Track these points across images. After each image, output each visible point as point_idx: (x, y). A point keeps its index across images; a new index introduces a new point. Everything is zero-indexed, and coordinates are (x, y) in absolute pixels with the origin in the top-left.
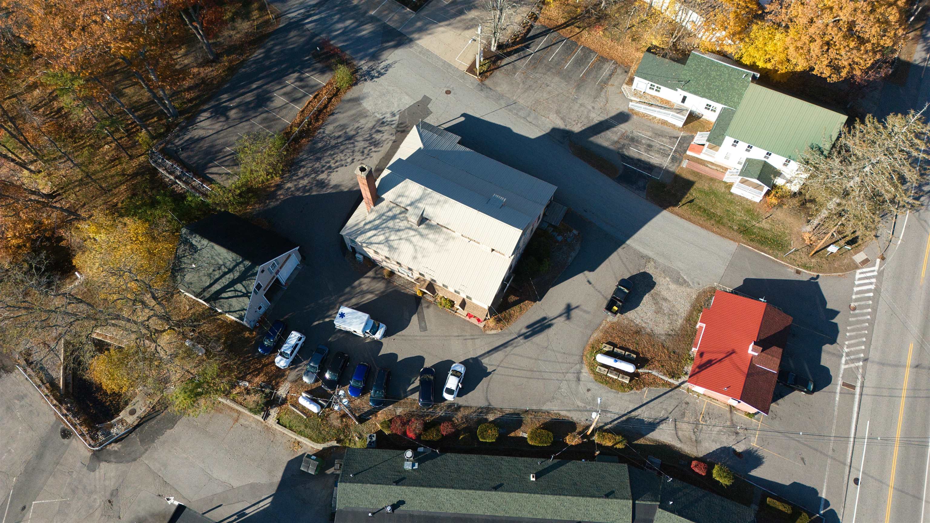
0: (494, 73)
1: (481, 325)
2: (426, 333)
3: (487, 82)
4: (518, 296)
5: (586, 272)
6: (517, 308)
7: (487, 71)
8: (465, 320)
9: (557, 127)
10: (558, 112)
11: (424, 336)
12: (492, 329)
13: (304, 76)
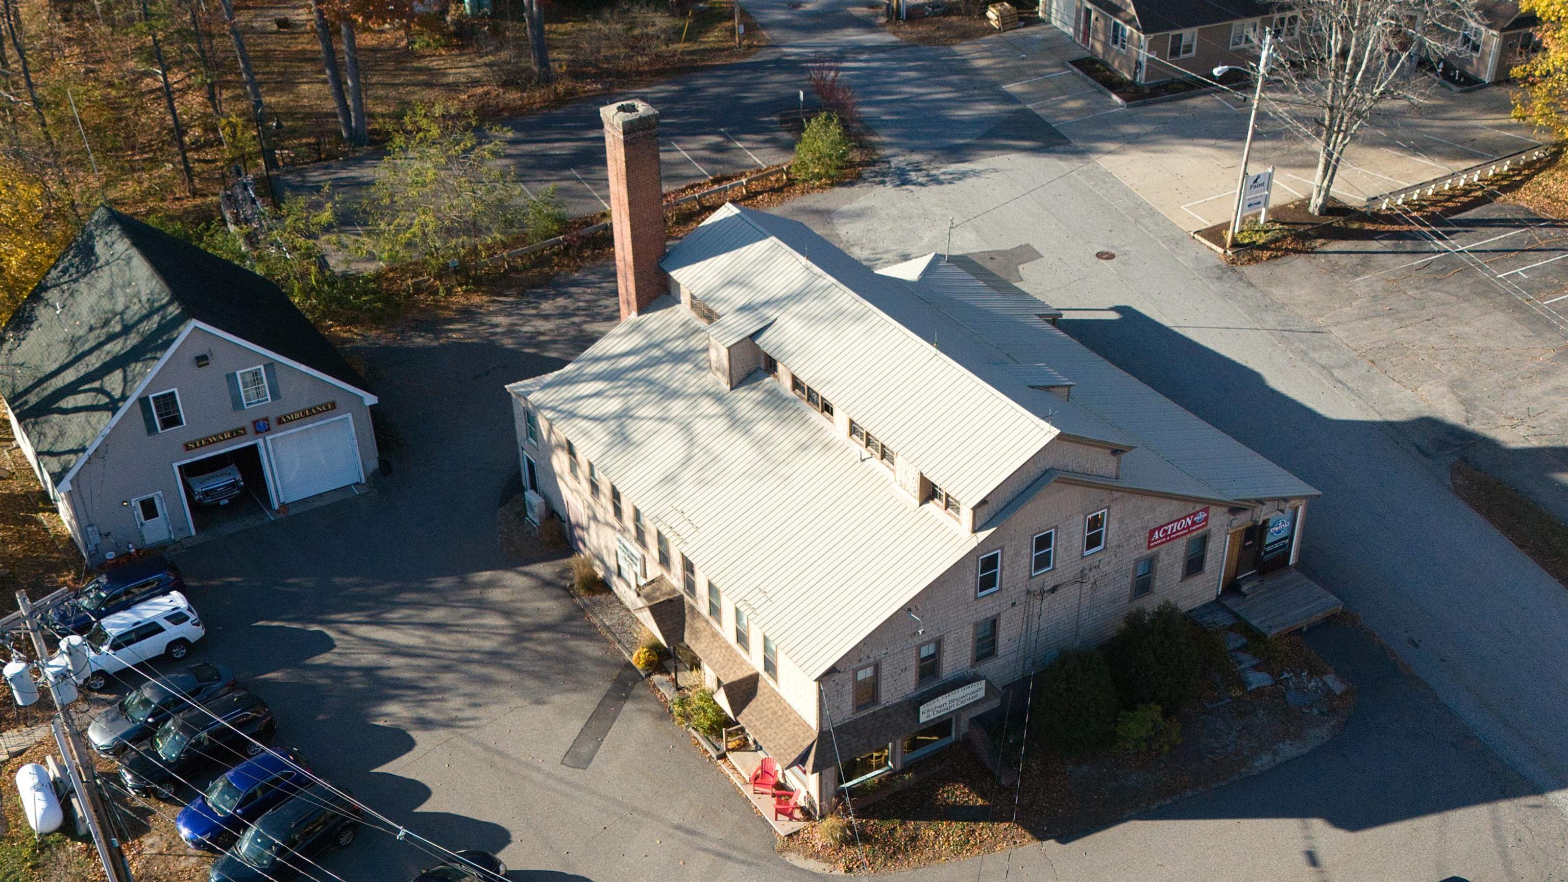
0: (1288, 259)
1: (783, 827)
2: (575, 775)
3: (1250, 270)
4: (982, 795)
5: (1317, 824)
6: (956, 829)
7: (1264, 247)
8: (736, 791)
9: (1439, 415)
10: (1455, 385)
11: (561, 780)
12: (816, 855)
13: (732, 145)
